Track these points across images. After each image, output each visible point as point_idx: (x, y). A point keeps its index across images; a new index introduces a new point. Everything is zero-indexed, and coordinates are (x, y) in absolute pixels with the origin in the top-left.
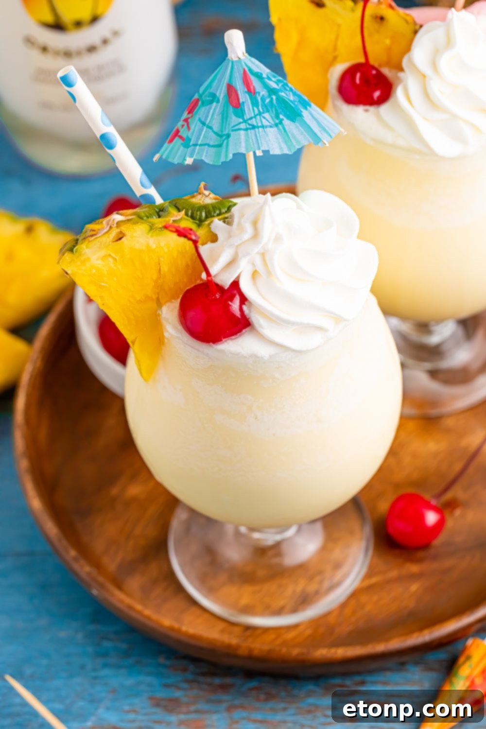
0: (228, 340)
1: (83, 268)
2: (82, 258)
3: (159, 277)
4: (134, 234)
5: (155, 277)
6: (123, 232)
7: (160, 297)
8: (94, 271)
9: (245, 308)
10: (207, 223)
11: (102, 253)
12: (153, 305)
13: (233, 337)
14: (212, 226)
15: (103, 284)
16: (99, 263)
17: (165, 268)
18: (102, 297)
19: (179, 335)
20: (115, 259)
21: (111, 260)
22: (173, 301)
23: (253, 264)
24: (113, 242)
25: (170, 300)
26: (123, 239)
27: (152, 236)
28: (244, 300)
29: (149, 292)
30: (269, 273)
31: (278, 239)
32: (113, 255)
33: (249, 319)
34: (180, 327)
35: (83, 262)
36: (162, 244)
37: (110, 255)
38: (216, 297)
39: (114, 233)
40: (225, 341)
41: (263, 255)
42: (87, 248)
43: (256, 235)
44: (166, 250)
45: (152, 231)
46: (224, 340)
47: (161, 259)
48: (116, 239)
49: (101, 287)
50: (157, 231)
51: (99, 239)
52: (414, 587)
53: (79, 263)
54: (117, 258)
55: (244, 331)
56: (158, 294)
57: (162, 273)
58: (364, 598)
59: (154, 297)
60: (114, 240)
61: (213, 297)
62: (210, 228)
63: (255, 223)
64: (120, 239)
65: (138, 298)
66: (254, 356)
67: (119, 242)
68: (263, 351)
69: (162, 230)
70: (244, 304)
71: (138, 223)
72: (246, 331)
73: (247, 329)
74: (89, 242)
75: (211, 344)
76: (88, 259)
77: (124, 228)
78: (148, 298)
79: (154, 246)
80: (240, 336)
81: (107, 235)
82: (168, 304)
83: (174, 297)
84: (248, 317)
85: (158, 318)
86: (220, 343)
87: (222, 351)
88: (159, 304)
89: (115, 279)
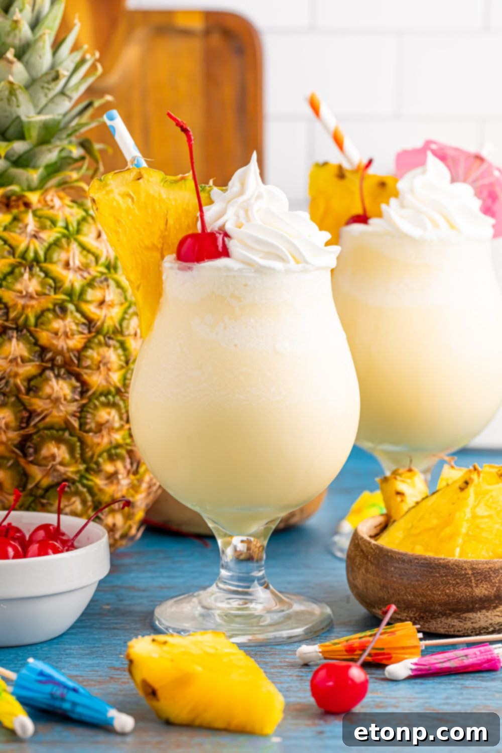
2: (108, 188)
3: (166, 230)
4: (150, 179)
5: (162, 227)
7: (164, 248)
8: (115, 203)
9: (226, 239)
11: (124, 189)
14: (212, 193)
17: (171, 222)
20: (132, 199)
23: (238, 217)
26: (141, 181)
28: (226, 235)
29: (156, 240)
32: (132, 194)
35: (108, 193)
40: (207, 261)
44: (173, 203)
49: (118, 222)
50: (168, 183)
51: (122, 174)
53: (104, 192)
56: (163, 244)
59: (160, 246)
64: (139, 179)
65: (147, 243)
76: (112, 191)
79: (164, 196)
85: (160, 269)
86: (202, 262)
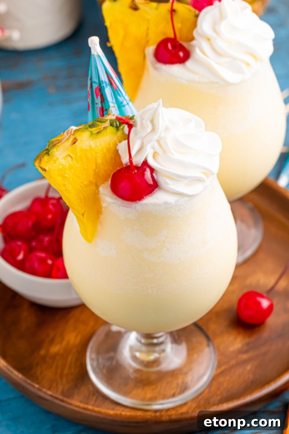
0: (147, 197)
1: (55, 165)
6: (77, 138)
10: (121, 127)
12: (94, 187)
13: (150, 195)
15: (67, 175)
16: (63, 162)
18: (64, 185)
19: (115, 201)
21: (69, 158)
22: (105, 183)
24: (71, 145)
25: (103, 183)
27: (92, 139)
30: (164, 152)
31: (167, 129)
33: (157, 182)
34: (115, 196)
36: (98, 144)
37: (69, 156)
38: (135, 172)
39: (71, 139)
41: (158, 141)
42: (57, 151)
43: (153, 130)
45: (92, 136)
46: (145, 197)
47: (98, 155)
48: (72, 143)
52: (249, 367)
54: (73, 156)
55: (155, 190)
57: (98, 164)
58: (221, 379)
60: (72, 144)
61: (133, 173)
62: (123, 131)
63: (152, 122)
66: (166, 203)
67: (75, 145)
68: (171, 199)
69: (98, 135)
70: (153, 173)
71: (84, 131)
72: (156, 191)
73: (157, 189)
74: (58, 146)
75: (137, 201)
77: (77, 135)
78: (91, 182)
80: (154, 193)
81: (67, 141)
82: (103, 185)
83: (106, 180)
84: (157, 181)
87: (146, 204)
88: (97, 187)
89: (73, 171)
